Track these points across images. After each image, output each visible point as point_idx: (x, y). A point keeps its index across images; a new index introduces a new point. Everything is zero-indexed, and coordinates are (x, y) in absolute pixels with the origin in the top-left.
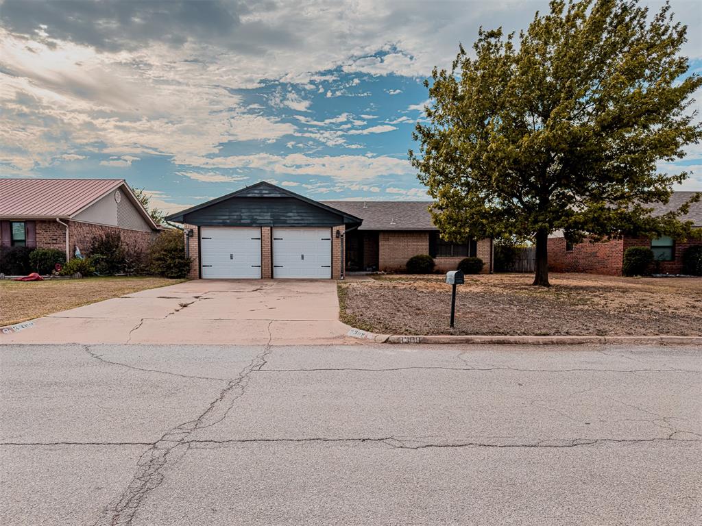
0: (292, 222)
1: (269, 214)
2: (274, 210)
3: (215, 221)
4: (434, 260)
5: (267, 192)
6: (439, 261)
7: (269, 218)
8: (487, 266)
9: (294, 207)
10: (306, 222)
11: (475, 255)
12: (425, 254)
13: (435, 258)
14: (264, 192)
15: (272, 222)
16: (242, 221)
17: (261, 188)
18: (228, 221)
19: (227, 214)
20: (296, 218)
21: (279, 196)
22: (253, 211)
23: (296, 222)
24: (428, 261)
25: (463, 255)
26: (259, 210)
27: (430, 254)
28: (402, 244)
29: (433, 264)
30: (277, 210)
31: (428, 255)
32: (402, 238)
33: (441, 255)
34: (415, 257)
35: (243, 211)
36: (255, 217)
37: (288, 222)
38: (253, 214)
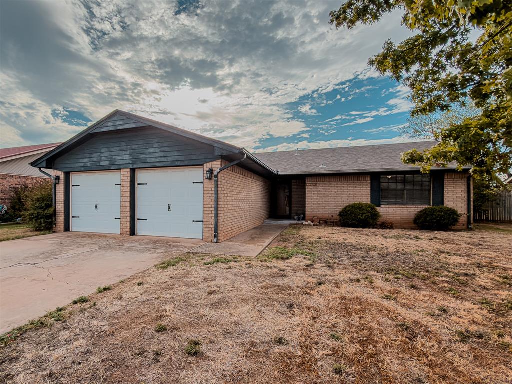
0: (153, 160)
1: (128, 152)
2: (134, 147)
3: (77, 165)
4: (378, 209)
5: (121, 123)
6: (386, 211)
7: (128, 157)
8: (463, 220)
9: (156, 141)
10: (169, 159)
11: (443, 203)
12: (365, 202)
13: (379, 206)
14: (118, 123)
15: (131, 162)
16: (102, 164)
17: (115, 119)
18: (89, 164)
19: (88, 156)
20: (158, 155)
21: (134, 126)
22: (112, 149)
23: (158, 160)
24: (369, 212)
25: (421, 203)
26: (118, 149)
27: (371, 202)
28: (334, 190)
29: (376, 215)
30: (137, 146)
31: (369, 203)
32: (333, 184)
33: (389, 203)
34: (350, 206)
35: (103, 150)
36: (114, 157)
37: (148, 161)
38: (113, 154)
